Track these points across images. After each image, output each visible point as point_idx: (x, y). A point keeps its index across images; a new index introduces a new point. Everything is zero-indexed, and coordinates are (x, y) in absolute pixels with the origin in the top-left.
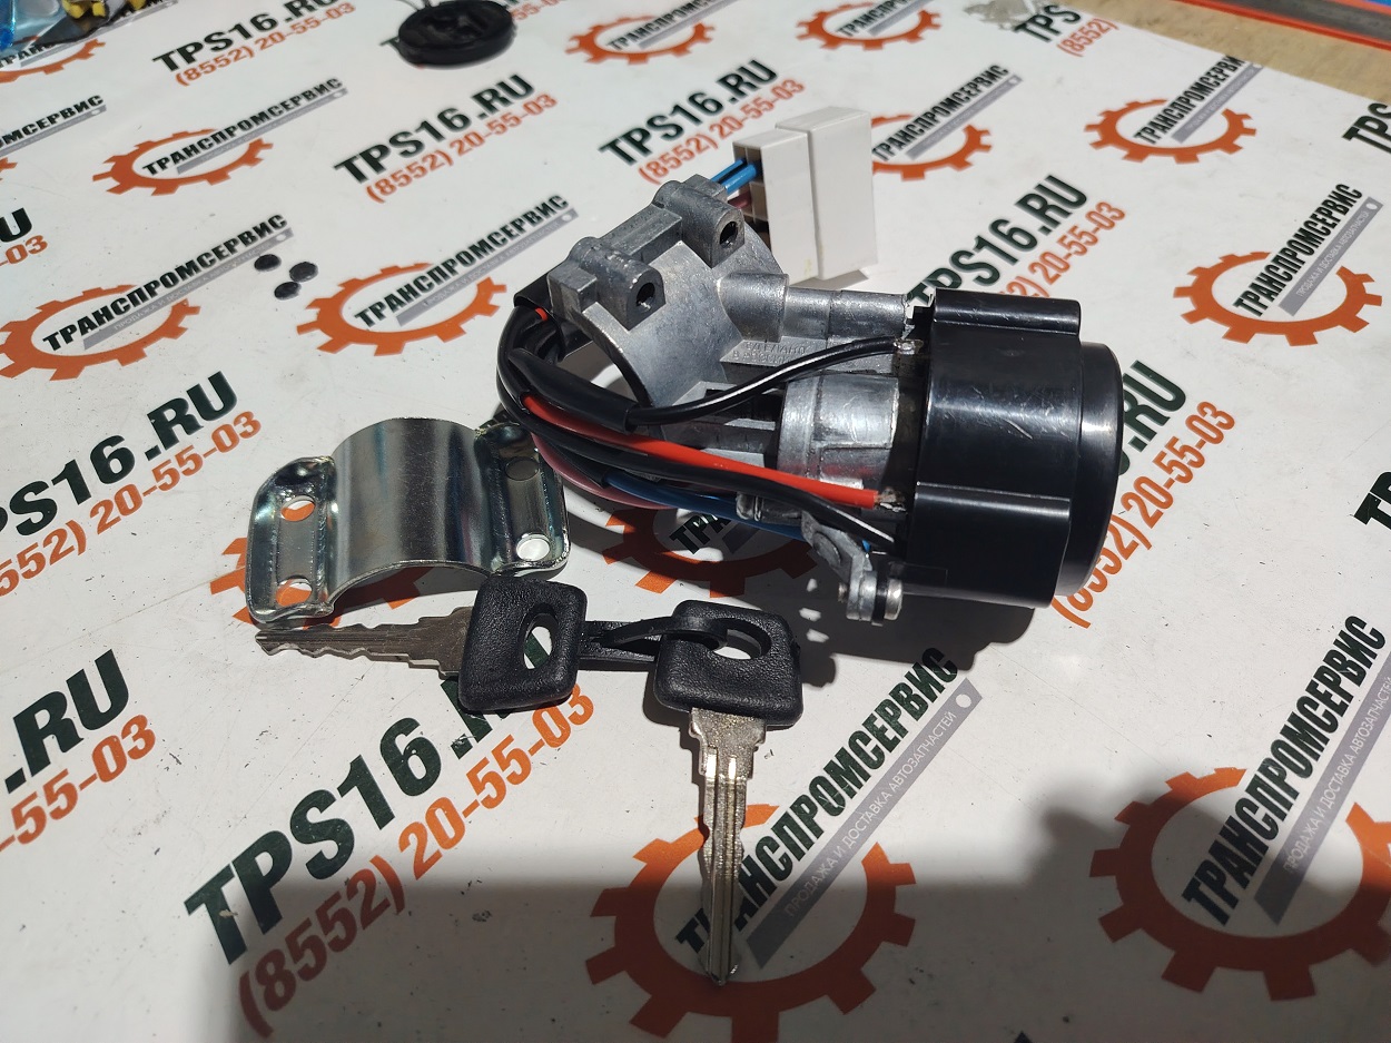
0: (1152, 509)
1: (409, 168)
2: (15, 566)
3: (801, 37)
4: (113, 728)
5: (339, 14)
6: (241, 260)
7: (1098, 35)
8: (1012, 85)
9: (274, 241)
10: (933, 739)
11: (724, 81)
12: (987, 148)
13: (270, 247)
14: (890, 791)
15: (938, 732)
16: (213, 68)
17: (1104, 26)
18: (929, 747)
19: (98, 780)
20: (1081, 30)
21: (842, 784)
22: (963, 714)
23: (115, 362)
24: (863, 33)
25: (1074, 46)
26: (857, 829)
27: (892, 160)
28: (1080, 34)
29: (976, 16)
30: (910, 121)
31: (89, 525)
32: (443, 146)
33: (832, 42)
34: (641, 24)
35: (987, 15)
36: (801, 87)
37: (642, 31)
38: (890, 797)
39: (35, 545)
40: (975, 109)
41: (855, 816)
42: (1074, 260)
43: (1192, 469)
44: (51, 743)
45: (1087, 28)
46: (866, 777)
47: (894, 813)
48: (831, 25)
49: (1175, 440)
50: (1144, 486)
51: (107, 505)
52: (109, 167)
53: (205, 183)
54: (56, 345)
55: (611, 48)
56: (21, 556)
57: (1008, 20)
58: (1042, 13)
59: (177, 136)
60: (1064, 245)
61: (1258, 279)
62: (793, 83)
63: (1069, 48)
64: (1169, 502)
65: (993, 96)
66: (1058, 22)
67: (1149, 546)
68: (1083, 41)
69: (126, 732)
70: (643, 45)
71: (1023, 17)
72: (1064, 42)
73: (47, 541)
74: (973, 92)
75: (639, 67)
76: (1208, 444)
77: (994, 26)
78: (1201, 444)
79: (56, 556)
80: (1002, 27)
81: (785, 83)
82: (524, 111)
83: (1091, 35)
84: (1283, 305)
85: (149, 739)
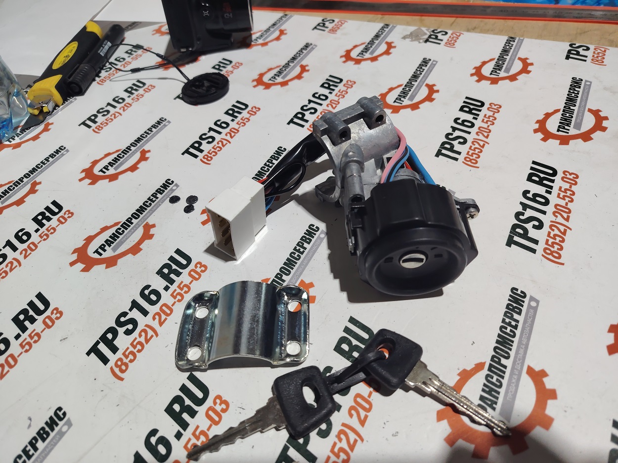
0: (565, 215)
1: (213, 148)
2: (131, 349)
3: (344, 62)
4: (209, 402)
5: (150, 90)
6: (163, 201)
7: (458, 38)
8: (435, 65)
9: (172, 190)
10: (529, 321)
11: (322, 86)
12: (438, 91)
13: (172, 193)
14: (523, 345)
15: (530, 317)
16: (107, 124)
17: (458, 34)
18: (529, 324)
19: (213, 426)
20: (450, 37)
21: (506, 347)
22: (535, 309)
23: (130, 255)
24: (367, 55)
25: (451, 44)
26: (518, 362)
27: (404, 104)
28: (450, 39)
29: (408, 40)
30: (403, 87)
31: (155, 324)
32: (223, 136)
33: (358, 62)
34: (278, 69)
35: (412, 38)
36: (355, 83)
37: (280, 72)
38: (524, 347)
39: (136, 339)
40: (426, 77)
41: (515, 357)
42: (491, 127)
43: (572, 197)
44: (185, 416)
45: (452, 36)
46: (513, 342)
47: (529, 352)
48: (354, 54)
49: (560, 188)
50: (558, 207)
51: (157, 314)
52: (83, 175)
53: (129, 173)
54: (100, 254)
55: (270, 82)
56: (132, 344)
57: (421, 39)
58: (432, 33)
59: (107, 155)
60: (485, 123)
61: (561, 120)
62: (351, 81)
63: (449, 45)
64: (570, 212)
65: (430, 71)
66: (440, 36)
67: (571, 229)
68: (453, 41)
69: (215, 403)
70: (283, 78)
71: (426, 37)
72: (446, 43)
73: (140, 336)
74: (422, 70)
75: (286, 87)
76: (573, 186)
77: (416, 43)
78: (571, 187)
79: (147, 341)
80: (420, 42)
81: (347, 81)
82: (249, 115)
83: (454, 39)
84: (574, 127)
85: (227, 403)
